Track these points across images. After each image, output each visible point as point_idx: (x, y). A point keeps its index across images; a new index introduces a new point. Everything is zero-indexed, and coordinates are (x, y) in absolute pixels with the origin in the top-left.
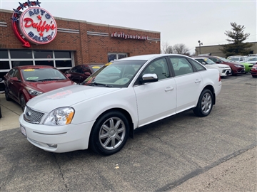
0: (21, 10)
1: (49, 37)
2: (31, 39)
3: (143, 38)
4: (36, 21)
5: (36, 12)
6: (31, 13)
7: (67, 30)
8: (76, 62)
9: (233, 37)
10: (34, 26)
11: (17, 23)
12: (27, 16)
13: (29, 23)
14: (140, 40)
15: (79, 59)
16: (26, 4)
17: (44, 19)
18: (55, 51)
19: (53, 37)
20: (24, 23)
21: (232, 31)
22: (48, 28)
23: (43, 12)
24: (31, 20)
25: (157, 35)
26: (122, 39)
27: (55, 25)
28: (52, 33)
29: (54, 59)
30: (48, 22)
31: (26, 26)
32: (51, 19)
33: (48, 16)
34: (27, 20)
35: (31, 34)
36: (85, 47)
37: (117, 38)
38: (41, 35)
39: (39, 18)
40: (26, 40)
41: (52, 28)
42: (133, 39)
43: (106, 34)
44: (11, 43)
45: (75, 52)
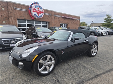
0: (32, 5)
1: (41, 16)
2: (35, 16)
3: (74, 18)
4: (37, 10)
5: (37, 6)
6: (36, 7)
7: (47, 14)
8: (49, 26)
9: (107, 20)
10: (36, 11)
11: (31, 10)
12: (34, 8)
13: (35, 11)
14: (73, 19)
15: (50, 25)
16: (34, 3)
17: (40, 9)
18: (42, 22)
19: (42, 16)
20: (33, 10)
21: (107, 18)
22: (41, 13)
23: (40, 6)
24: (35, 9)
25: (79, 18)
26: (66, 18)
27: (43, 12)
28: (42, 15)
29: (41, 25)
30: (41, 11)
31: (34, 12)
32: (42, 9)
33: (41, 8)
34: (34, 9)
35: (35, 15)
36: (53, 20)
37: (64, 18)
38: (38, 15)
39: (38, 9)
40: (33, 16)
41: (42, 13)
42: (70, 19)
43: (60, 16)
44: (28, 17)
45: (49, 22)
